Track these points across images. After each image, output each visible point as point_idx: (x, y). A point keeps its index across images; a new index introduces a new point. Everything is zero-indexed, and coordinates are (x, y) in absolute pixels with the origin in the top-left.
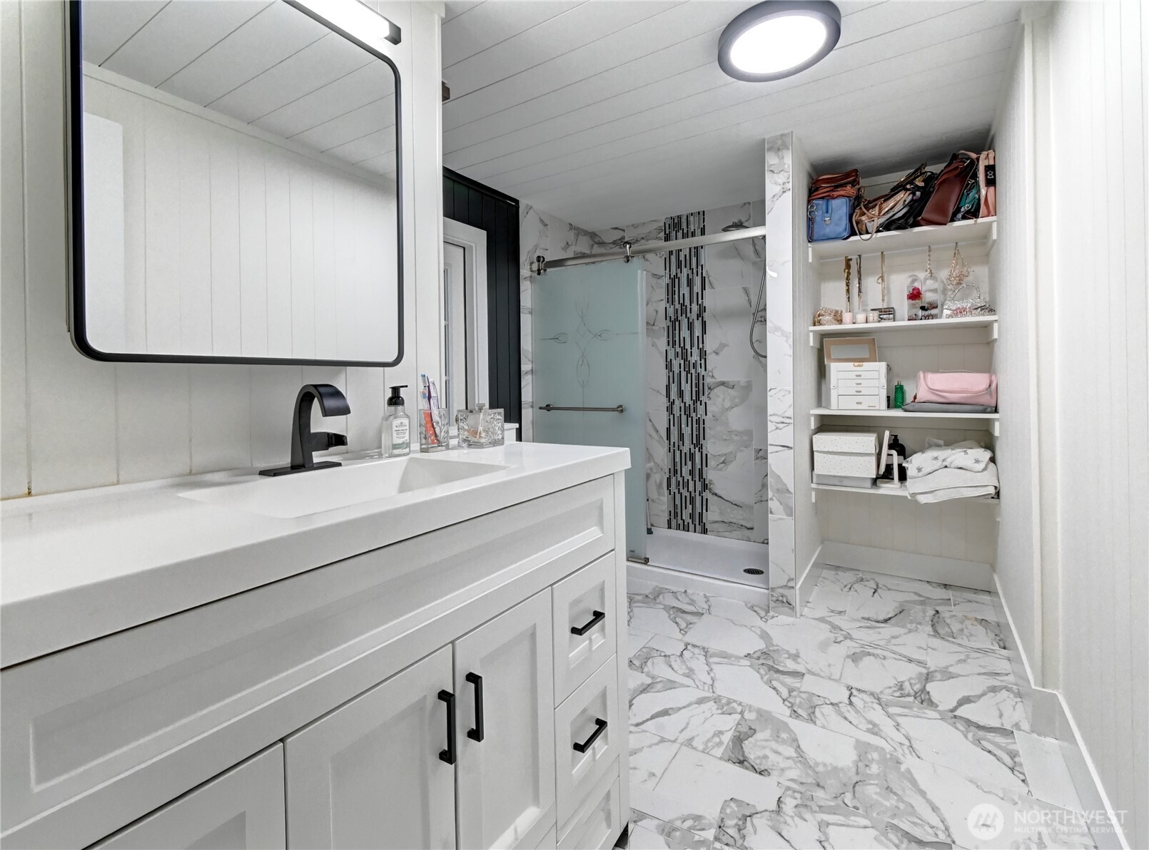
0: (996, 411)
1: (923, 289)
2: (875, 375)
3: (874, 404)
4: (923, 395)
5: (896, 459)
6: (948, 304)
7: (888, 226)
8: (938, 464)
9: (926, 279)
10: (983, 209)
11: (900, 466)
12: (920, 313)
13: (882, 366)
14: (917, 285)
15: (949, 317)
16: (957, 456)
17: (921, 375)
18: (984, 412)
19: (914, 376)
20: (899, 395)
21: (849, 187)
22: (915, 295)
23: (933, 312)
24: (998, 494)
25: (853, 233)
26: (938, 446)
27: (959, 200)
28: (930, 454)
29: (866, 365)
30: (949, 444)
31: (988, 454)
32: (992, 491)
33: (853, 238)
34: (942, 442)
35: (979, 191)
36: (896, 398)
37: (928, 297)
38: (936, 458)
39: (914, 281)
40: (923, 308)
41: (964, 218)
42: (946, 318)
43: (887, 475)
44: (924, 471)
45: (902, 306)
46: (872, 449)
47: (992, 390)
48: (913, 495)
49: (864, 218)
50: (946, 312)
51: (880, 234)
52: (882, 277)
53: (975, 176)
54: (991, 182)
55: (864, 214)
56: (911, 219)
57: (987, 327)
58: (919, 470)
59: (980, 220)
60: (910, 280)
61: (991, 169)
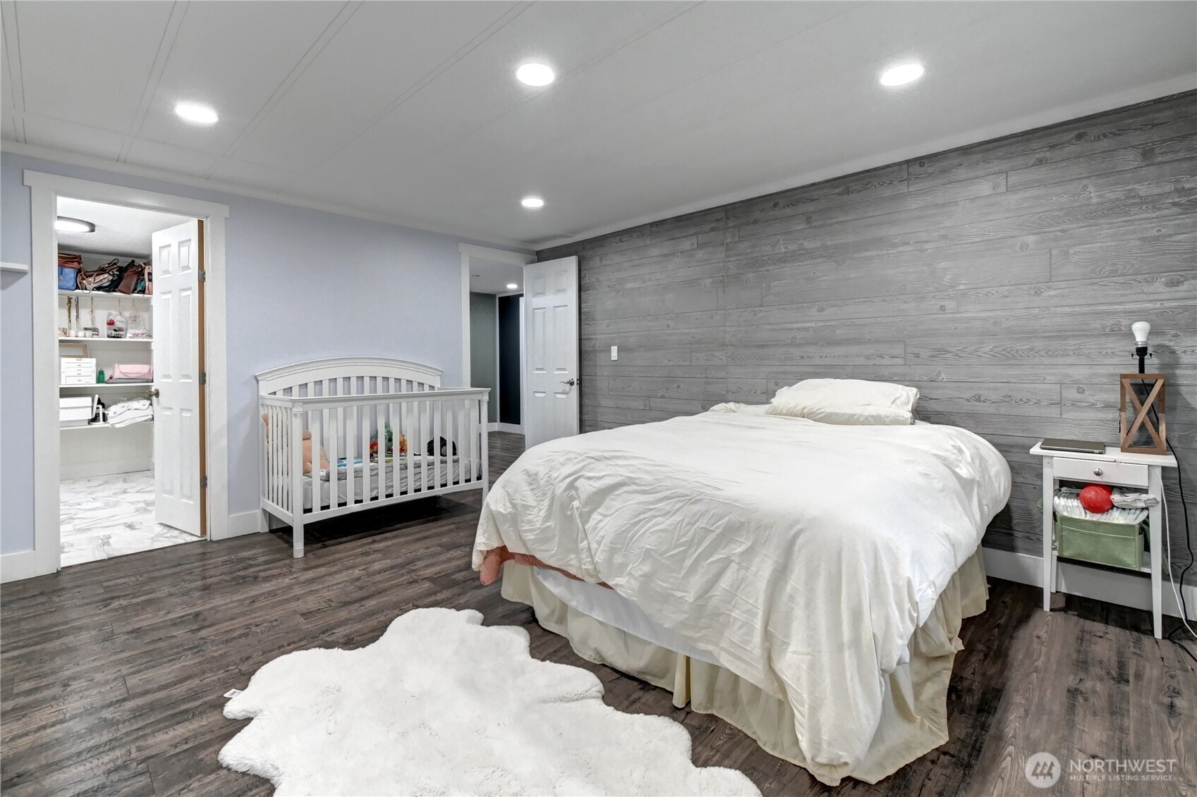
0: (152, 382)
1: (115, 320)
2: (89, 365)
3: (90, 381)
4: (117, 375)
5: (101, 410)
6: (129, 331)
7: (98, 288)
8: (125, 409)
9: (116, 315)
10: (147, 291)
11: (104, 414)
12: (114, 333)
13: (93, 361)
14: (111, 317)
15: (130, 337)
16: (134, 404)
17: (116, 365)
18: (147, 382)
19: (111, 366)
20: (101, 376)
21: (75, 264)
22: (111, 323)
23: (121, 333)
24: (153, 418)
25: (77, 288)
26: (124, 401)
27: (136, 284)
28: (120, 405)
29: (84, 360)
30: (130, 399)
31: (149, 402)
32: (151, 417)
33: (77, 291)
34: (126, 399)
35: (145, 283)
36: (100, 377)
37: (118, 325)
38: (123, 407)
39: (109, 315)
40: (115, 330)
41: (138, 293)
42: (128, 338)
43: (95, 419)
44: (118, 413)
45: (104, 329)
46: (90, 404)
47: (151, 372)
48: (113, 425)
49: (84, 282)
50: (128, 335)
51: (94, 292)
52: (92, 311)
53: (143, 275)
54: (150, 280)
55: (84, 279)
56: (112, 287)
57: (149, 344)
58: (115, 413)
59: (146, 296)
60: (107, 314)
61: (150, 274)
